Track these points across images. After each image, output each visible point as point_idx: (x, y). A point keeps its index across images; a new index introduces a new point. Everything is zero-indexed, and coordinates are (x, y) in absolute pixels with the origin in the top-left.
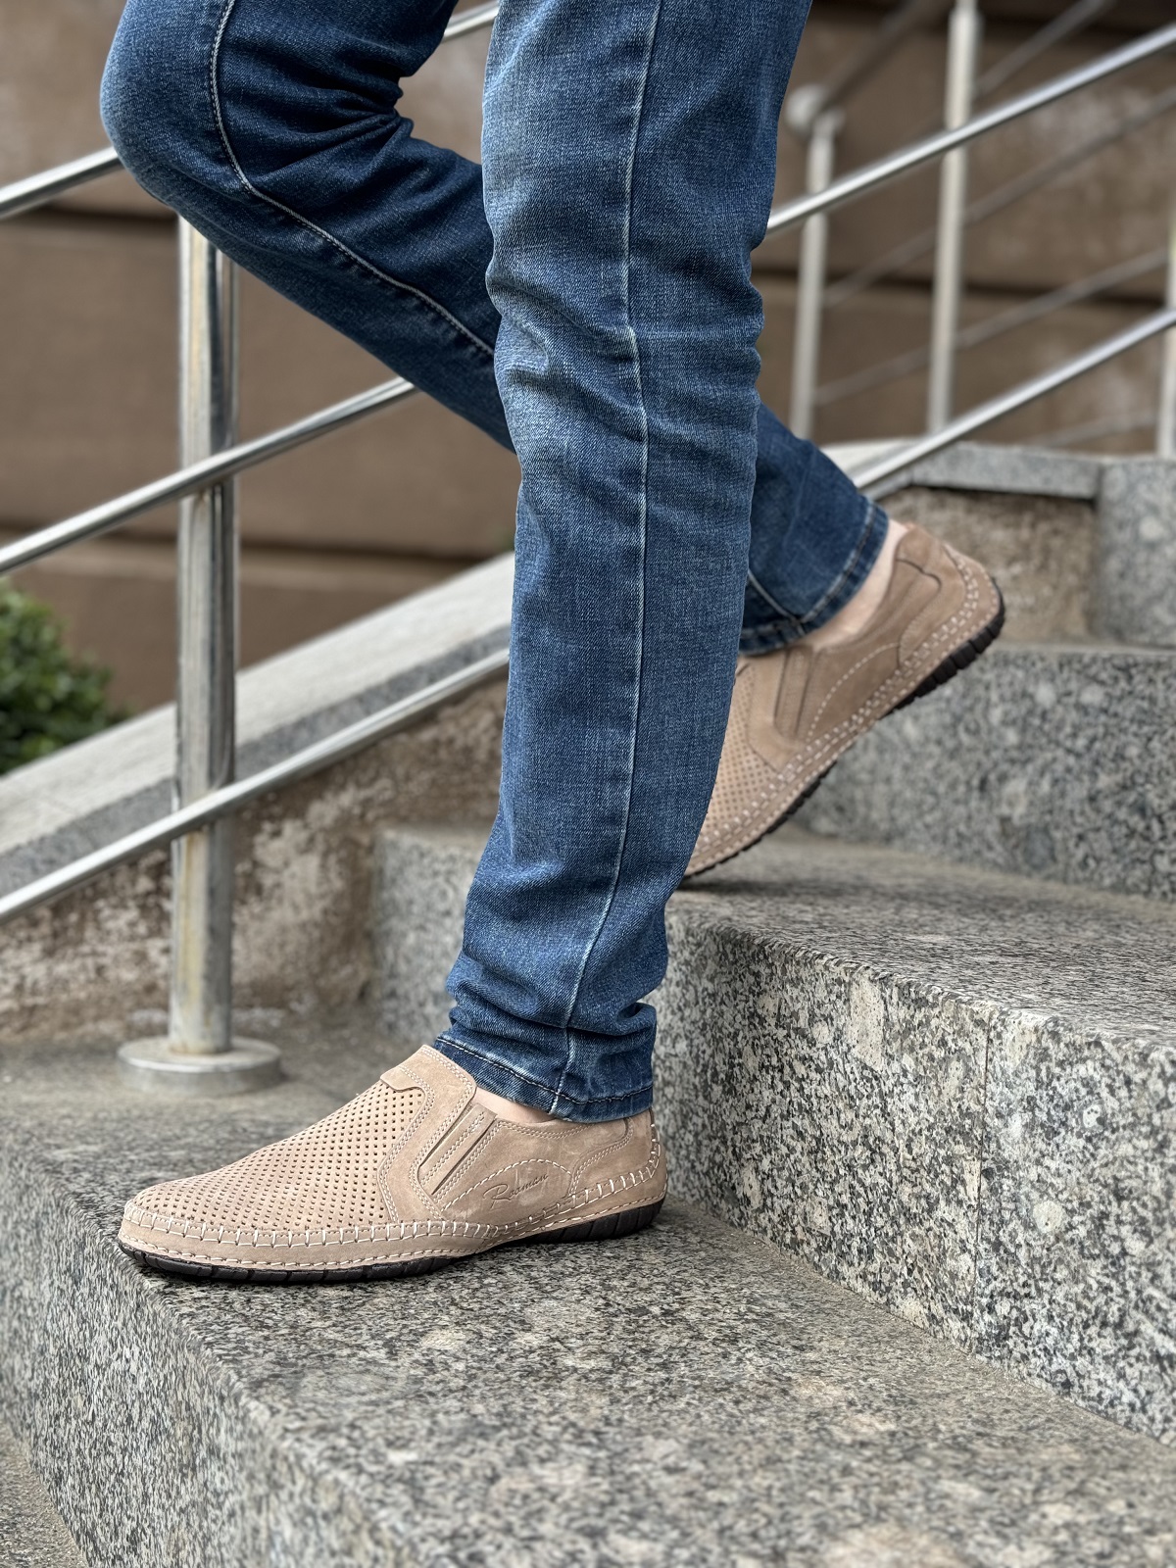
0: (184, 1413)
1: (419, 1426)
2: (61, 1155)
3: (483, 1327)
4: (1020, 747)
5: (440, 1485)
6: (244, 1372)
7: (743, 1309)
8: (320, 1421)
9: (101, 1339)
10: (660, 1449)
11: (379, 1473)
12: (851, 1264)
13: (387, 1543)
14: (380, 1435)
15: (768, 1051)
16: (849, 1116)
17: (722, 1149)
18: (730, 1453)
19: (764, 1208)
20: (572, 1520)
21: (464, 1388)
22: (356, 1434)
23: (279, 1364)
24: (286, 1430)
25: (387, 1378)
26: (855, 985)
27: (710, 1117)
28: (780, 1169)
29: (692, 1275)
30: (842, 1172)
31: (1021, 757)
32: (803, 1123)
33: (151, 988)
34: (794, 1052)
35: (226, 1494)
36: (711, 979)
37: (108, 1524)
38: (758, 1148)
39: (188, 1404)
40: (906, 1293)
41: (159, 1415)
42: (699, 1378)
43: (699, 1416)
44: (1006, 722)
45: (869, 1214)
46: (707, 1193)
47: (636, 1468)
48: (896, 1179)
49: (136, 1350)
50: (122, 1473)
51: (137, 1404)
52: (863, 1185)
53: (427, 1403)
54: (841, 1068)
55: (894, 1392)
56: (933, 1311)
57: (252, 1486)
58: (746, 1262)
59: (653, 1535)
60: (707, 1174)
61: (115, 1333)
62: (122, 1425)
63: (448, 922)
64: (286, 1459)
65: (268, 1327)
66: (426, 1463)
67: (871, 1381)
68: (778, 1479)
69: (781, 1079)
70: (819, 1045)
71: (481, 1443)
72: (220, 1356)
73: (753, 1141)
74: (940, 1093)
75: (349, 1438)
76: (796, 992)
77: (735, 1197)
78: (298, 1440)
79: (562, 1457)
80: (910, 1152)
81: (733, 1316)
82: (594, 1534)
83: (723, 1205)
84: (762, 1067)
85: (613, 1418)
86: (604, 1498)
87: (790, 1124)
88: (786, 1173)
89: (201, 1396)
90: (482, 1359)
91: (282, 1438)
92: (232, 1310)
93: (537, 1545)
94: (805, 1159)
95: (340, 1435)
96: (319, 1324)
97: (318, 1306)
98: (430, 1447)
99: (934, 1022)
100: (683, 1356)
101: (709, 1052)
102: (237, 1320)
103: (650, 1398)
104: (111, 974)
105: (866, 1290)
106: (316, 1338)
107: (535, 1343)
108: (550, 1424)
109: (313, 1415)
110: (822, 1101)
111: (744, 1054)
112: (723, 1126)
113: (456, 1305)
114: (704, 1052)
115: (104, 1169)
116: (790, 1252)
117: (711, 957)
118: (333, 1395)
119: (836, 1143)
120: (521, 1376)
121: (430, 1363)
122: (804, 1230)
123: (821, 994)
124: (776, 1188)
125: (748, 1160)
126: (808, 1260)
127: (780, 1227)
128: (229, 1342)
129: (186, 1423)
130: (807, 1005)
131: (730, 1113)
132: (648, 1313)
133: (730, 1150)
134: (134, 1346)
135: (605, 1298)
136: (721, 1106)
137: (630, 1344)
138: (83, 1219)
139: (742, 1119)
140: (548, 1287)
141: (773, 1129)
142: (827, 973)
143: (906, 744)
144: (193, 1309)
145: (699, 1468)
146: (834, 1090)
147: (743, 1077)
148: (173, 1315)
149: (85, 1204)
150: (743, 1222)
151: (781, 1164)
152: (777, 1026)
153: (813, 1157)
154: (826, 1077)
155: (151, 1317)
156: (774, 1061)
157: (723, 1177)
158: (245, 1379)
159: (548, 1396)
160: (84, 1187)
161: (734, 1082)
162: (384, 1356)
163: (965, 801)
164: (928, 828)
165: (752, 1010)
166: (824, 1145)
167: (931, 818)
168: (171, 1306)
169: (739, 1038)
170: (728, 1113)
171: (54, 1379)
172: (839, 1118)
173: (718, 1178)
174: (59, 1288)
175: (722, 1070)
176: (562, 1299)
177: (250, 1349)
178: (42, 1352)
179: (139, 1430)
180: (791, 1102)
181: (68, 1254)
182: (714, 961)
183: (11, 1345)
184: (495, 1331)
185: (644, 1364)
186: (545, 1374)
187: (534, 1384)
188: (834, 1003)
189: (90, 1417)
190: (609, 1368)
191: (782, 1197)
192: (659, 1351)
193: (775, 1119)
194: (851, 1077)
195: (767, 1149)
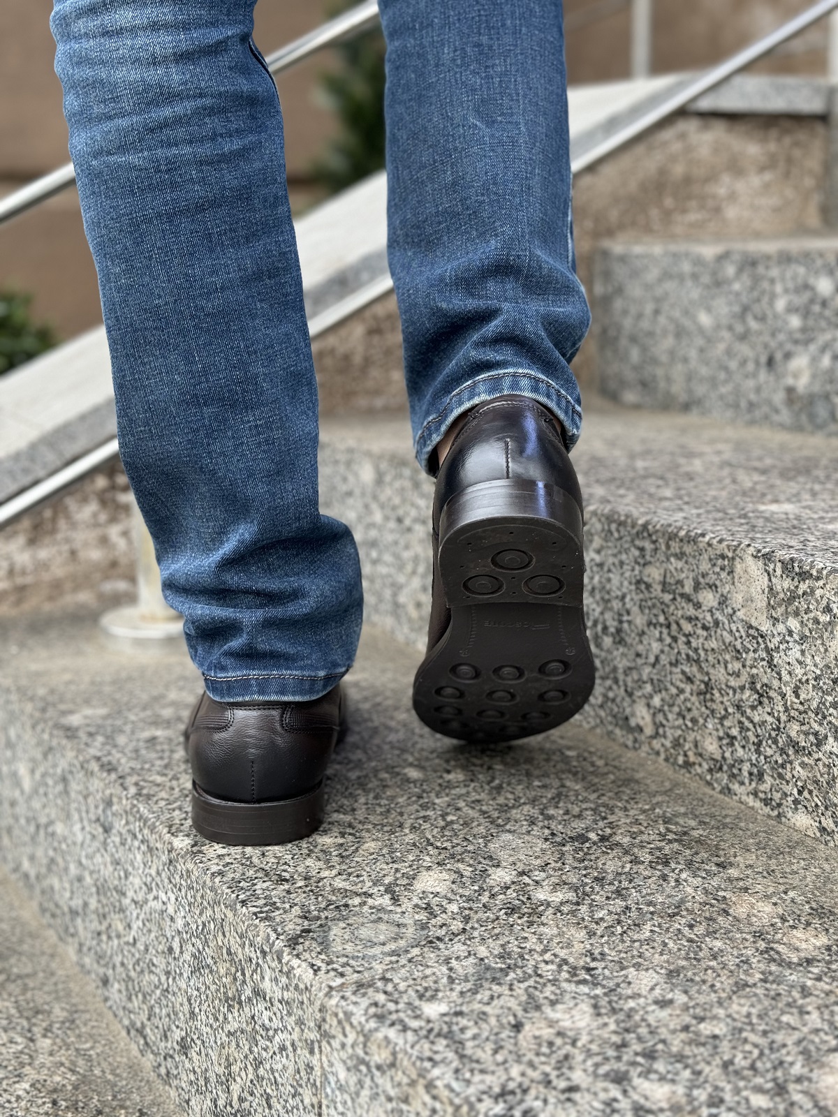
0: (225, 956)
1: (439, 974)
2: (75, 720)
3: (460, 866)
4: (804, 330)
5: (475, 1037)
6: (279, 929)
7: (662, 830)
8: (356, 977)
9: (137, 882)
10: (645, 981)
11: (421, 1028)
12: (742, 783)
13: (445, 1100)
14: (410, 986)
15: (655, 611)
16: (737, 666)
17: (615, 687)
18: (704, 982)
19: (657, 734)
20: (597, 1065)
21: (464, 930)
23: (306, 918)
24: (331, 988)
25: (398, 925)
26: (738, 560)
27: (602, 662)
28: (671, 706)
29: (610, 798)
30: (730, 710)
31: (805, 338)
32: (692, 670)
33: (114, 564)
34: (680, 613)
35: (276, 1030)
36: (598, 552)
37: (157, 1027)
38: (648, 688)
39: (229, 950)
40: (796, 809)
41: (200, 952)
42: (651, 903)
43: (665, 944)
44: (791, 309)
45: (759, 744)
46: (602, 722)
47: (631, 1004)
48: (783, 718)
49: (172, 896)
50: (167, 990)
52: (752, 722)
53: (439, 949)
54: (727, 627)
55: (814, 905)
56: (824, 825)
57: (302, 1031)
58: (648, 782)
59: (670, 1076)
60: (601, 706)
61: (149, 879)
62: (163, 952)
63: (350, 501)
64: (336, 1015)
65: (287, 881)
66: (458, 1014)
67: (791, 894)
68: (752, 1006)
69: (669, 634)
70: (704, 608)
71: (496, 988)
72: (255, 914)
73: (644, 682)
74: (826, 650)
75: (385, 993)
76: (680, 564)
77: (629, 725)
78: (343, 997)
79: (567, 997)
80: (798, 696)
81: (658, 838)
82: (620, 1079)
83: (618, 731)
84: (650, 624)
85: (596, 952)
86: (616, 1039)
87: (678, 670)
88: (676, 709)
89: (243, 946)
90: (469, 900)
91: (328, 995)
92: (252, 865)
93: (576, 1096)
94: (694, 699)
95: (377, 991)
96: (325, 873)
98: (455, 995)
99: (818, 593)
100: (630, 881)
101: (598, 610)
102: (259, 875)
103: (619, 929)
104: (82, 555)
105: (758, 804)
106: (328, 889)
107: (508, 879)
108: (546, 963)
109: (348, 970)
110: (709, 653)
111: (632, 613)
112: (615, 669)
113: (432, 845)
114: (594, 610)
115: (113, 732)
116: (683, 771)
117: (597, 533)
118: (359, 948)
119: (724, 687)
120: (506, 914)
121: (428, 907)
122: (695, 754)
123: (705, 566)
124: (668, 720)
125: (640, 697)
126: (701, 778)
127: (672, 751)
128: (258, 898)
129: (228, 965)
130: (691, 575)
131: (621, 659)
132: (588, 839)
133: (622, 689)
134: (170, 893)
135: (548, 828)
136: (611, 653)
137: (584, 872)
138: (107, 781)
139: (632, 665)
140: (500, 821)
141: (663, 674)
142: (710, 549)
143: (701, 330)
144: (220, 867)
145: (683, 998)
146: (721, 644)
147: (632, 631)
148: (205, 874)
149: (107, 768)
150: (637, 745)
151: (671, 702)
152: (663, 591)
153: (702, 697)
154: (713, 633)
155: (184, 873)
156: (662, 619)
157: (616, 709)
158: (282, 937)
159: (534, 933)
160: (101, 750)
161: (623, 635)
162: (389, 902)
163: (754, 375)
164: (721, 397)
165: (638, 578)
166: (712, 689)
167: (724, 390)
168: (201, 865)
169: (627, 599)
170: (618, 659)
171: (93, 903)
172: (726, 668)
173: (612, 710)
174: (90, 833)
175: (612, 625)
176: (514, 831)
177: (278, 905)
178: (80, 879)
179: (181, 960)
180: (679, 653)
181: (96, 807)
182: (600, 537)
183: (49, 869)
184: (471, 869)
185: (602, 893)
186: (526, 910)
187: (519, 921)
188: (718, 574)
189: (131, 940)
190: (575, 900)
191: (673, 727)
192: (610, 877)
193: (664, 665)
194: (737, 634)
195: (657, 689)
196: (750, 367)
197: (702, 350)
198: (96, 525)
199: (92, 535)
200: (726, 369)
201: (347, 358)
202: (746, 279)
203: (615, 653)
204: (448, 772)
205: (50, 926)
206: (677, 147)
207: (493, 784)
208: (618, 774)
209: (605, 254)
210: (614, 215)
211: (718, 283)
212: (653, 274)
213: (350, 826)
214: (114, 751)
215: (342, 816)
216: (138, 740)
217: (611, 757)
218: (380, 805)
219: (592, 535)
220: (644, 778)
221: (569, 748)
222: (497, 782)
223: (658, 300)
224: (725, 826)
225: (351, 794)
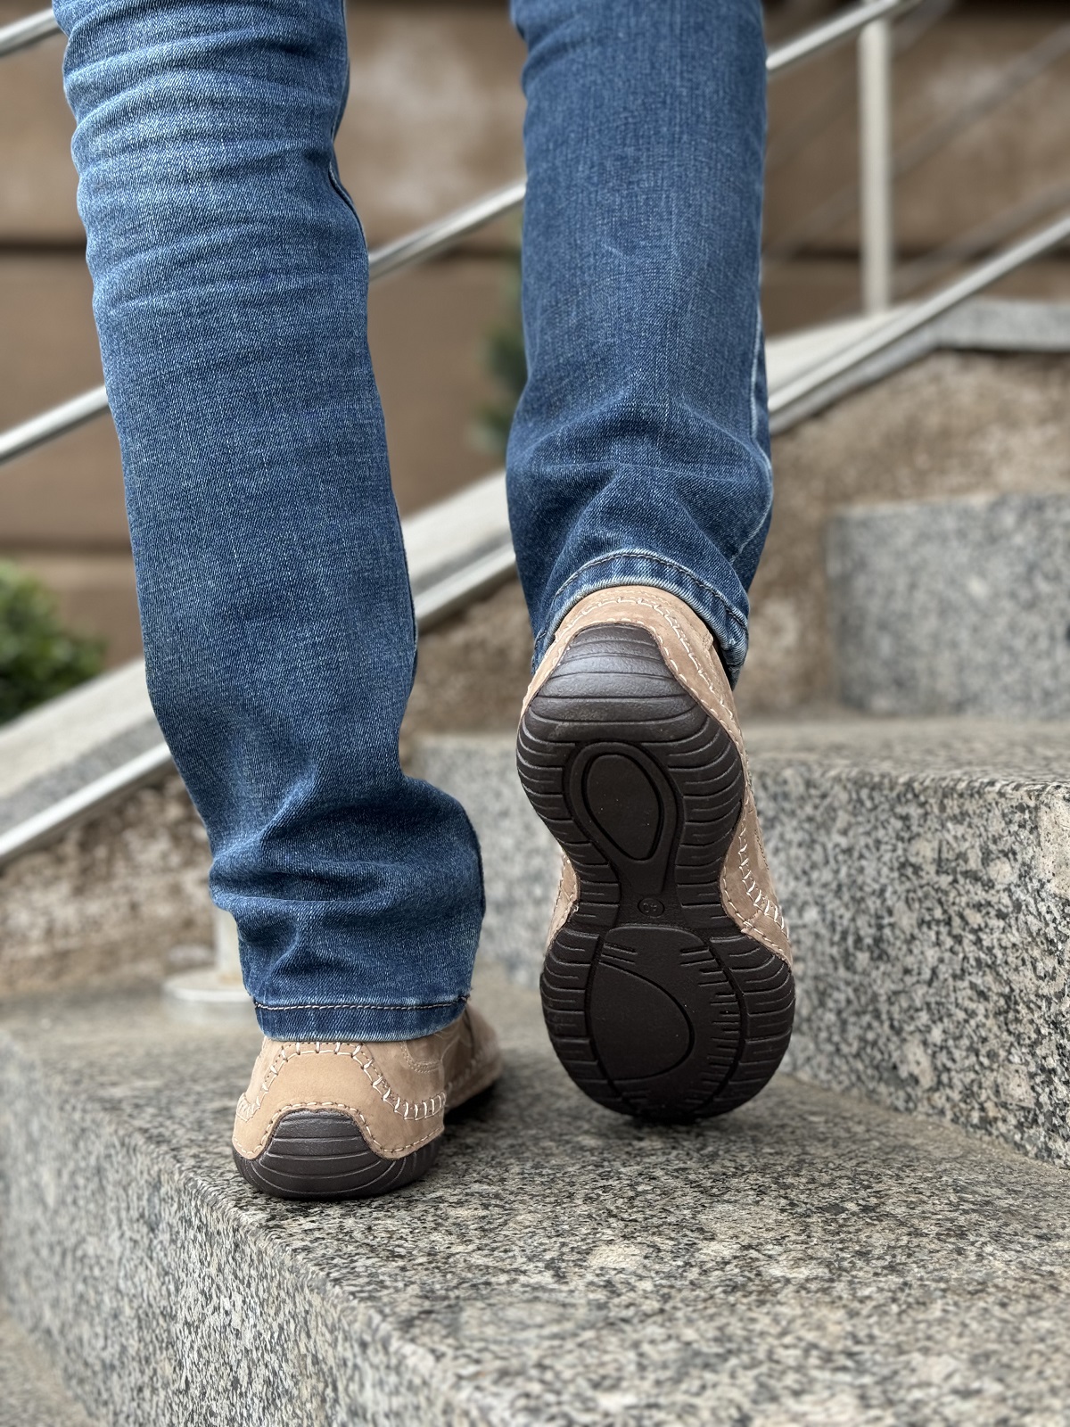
0: (311, 1368)
1: (623, 1360)
2: (118, 1092)
3: (656, 1239)
6: (387, 1310)
7: (953, 1199)
8: (498, 1364)
9: (191, 1292)
10: (936, 1368)
14: (578, 1374)
15: (928, 904)
16: (1051, 963)
17: (875, 1024)
18: (1027, 1368)
19: (939, 1084)
21: (662, 1311)
22: (549, 1376)
23: (427, 1297)
24: (460, 1377)
25: (564, 1305)
26: (1044, 808)
27: (856, 990)
28: (957, 1038)
29: (875, 1166)
30: (1044, 1031)
32: (985, 980)
34: (964, 900)
36: (844, 832)
38: (924, 1017)
39: (315, 1357)
41: (275, 1374)
42: (941, 1279)
43: (964, 1325)
46: (859, 1078)
47: (917, 1394)
49: (238, 1299)
51: (244, 1364)
53: (623, 1331)
54: (1033, 909)
60: (857, 1056)
61: (207, 1283)
62: (226, 1390)
64: (466, 1414)
65: (402, 1257)
66: (650, 1406)
69: (950, 934)
70: (998, 887)
71: (709, 1376)
72: (353, 1294)
73: (917, 1010)
75: (542, 1382)
76: (961, 830)
77: (898, 1077)
78: (478, 1388)
79: (818, 1387)
81: (947, 1208)
83: (882, 1089)
84: (922, 923)
85: (862, 1334)
87: (966, 984)
88: (965, 1042)
89: (334, 1344)
90: (669, 1276)
91: (456, 1387)
92: (352, 1240)
94: (990, 1022)
95: (530, 1379)
96: (461, 1248)
97: (453, 1229)
98: (647, 1385)
100: (909, 1256)
101: (848, 915)
102: (360, 1250)
103: (895, 1308)
104: (146, 910)
106: (462, 1265)
107: (727, 1253)
108: (786, 1347)
109: (487, 1356)
110: (1008, 951)
111: (895, 912)
112: (875, 998)
113: (615, 1216)
114: (841, 917)
115: (169, 1103)
116: (980, 1133)
117: (841, 807)
118: (505, 1330)
119: (1033, 998)
120: (725, 1292)
121: (609, 1285)
122: (996, 1105)
123: (996, 826)
124: (954, 1061)
125: (911, 1033)
126: (1006, 1140)
127: (963, 1105)
128: (359, 1276)
129: (314, 1381)
130: (977, 843)
131: (883, 982)
132: (844, 1210)
133: (887, 1024)
134: (235, 1294)
135: (786, 1198)
136: (869, 975)
137: (840, 1246)
138: (155, 1155)
139: (900, 987)
140: (715, 1190)
141: (944, 993)
142: (1002, 800)
143: (973, 603)
144: (307, 1243)
145: (996, 1388)
146: (1025, 935)
147: (897, 938)
148: (284, 1251)
149: (155, 1139)
150: (911, 1105)
151: (957, 1033)
152: (938, 873)
153: (1002, 1018)
154: (1013, 922)
155: (255, 1257)
156: (938, 913)
157: (879, 1056)
158: (390, 1319)
159: (768, 1313)
160: (150, 1122)
161: (884, 946)
162: (550, 1280)
163: (1049, 654)
164: (1005, 689)
165: (902, 859)
166: (1016, 1003)
167: (1008, 678)
168: (279, 1241)
169: (888, 894)
170: (879, 982)
171: (133, 1345)
172: (1035, 969)
173: (872, 1058)
174: (131, 1239)
175: (868, 934)
176: (736, 1201)
177: (388, 1283)
178: (115, 1316)
179: (250, 1395)
180: (965, 958)
181: (139, 1198)
182: (846, 811)
183: (77, 1313)
184: (672, 1243)
185: (867, 1268)
186: (754, 1288)
187: (745, 1300)
188: (1016, 834)
189: (183, 1386)
190: (828, 1275)
191: (963, 1070)
192: (877, 1252)
193: (946, 980)
194: (1048, 917)
195: (936, 1017)
196: (1043, 643)
197: (975, 630)
198: (166, 870)
199: (158, 883)
200: (1009, 650)
201: (502, 653)
202: (1031, 528)
203: (874, 974)
204: (640, 1139)
205: (77, 1398)
206: (929, 391)
207: (704, 1152)
208: (884, 1140)
209: (841, 522)
210: (850, 476)
211: (993, 538)
212: (905, 538)
213: (497, 1196)
214: (168, 1123)
215: (485, 1187)
216: (204, 1111)
217: (873, 1123)
218: (541, 1175)
219: (834, 810)
220: (922, 1144)
221: (813, 1114)
222: (710, 1149)
223: (914, 571)
224: (1046, 1195)
225: (500, 1163)
